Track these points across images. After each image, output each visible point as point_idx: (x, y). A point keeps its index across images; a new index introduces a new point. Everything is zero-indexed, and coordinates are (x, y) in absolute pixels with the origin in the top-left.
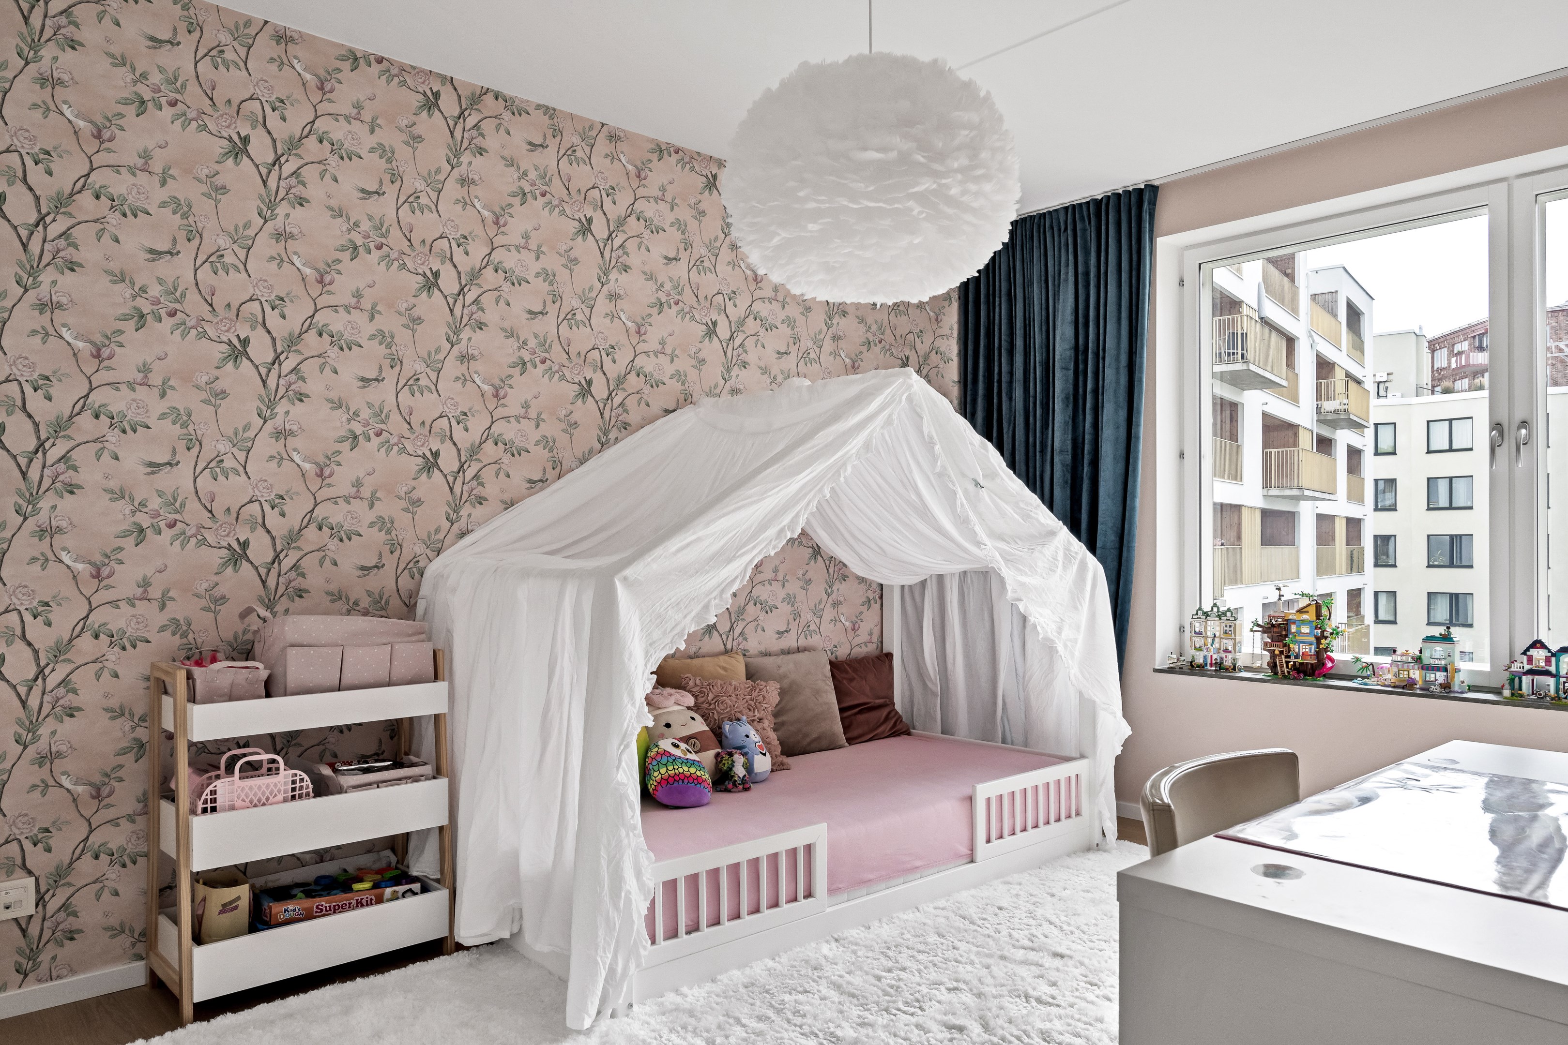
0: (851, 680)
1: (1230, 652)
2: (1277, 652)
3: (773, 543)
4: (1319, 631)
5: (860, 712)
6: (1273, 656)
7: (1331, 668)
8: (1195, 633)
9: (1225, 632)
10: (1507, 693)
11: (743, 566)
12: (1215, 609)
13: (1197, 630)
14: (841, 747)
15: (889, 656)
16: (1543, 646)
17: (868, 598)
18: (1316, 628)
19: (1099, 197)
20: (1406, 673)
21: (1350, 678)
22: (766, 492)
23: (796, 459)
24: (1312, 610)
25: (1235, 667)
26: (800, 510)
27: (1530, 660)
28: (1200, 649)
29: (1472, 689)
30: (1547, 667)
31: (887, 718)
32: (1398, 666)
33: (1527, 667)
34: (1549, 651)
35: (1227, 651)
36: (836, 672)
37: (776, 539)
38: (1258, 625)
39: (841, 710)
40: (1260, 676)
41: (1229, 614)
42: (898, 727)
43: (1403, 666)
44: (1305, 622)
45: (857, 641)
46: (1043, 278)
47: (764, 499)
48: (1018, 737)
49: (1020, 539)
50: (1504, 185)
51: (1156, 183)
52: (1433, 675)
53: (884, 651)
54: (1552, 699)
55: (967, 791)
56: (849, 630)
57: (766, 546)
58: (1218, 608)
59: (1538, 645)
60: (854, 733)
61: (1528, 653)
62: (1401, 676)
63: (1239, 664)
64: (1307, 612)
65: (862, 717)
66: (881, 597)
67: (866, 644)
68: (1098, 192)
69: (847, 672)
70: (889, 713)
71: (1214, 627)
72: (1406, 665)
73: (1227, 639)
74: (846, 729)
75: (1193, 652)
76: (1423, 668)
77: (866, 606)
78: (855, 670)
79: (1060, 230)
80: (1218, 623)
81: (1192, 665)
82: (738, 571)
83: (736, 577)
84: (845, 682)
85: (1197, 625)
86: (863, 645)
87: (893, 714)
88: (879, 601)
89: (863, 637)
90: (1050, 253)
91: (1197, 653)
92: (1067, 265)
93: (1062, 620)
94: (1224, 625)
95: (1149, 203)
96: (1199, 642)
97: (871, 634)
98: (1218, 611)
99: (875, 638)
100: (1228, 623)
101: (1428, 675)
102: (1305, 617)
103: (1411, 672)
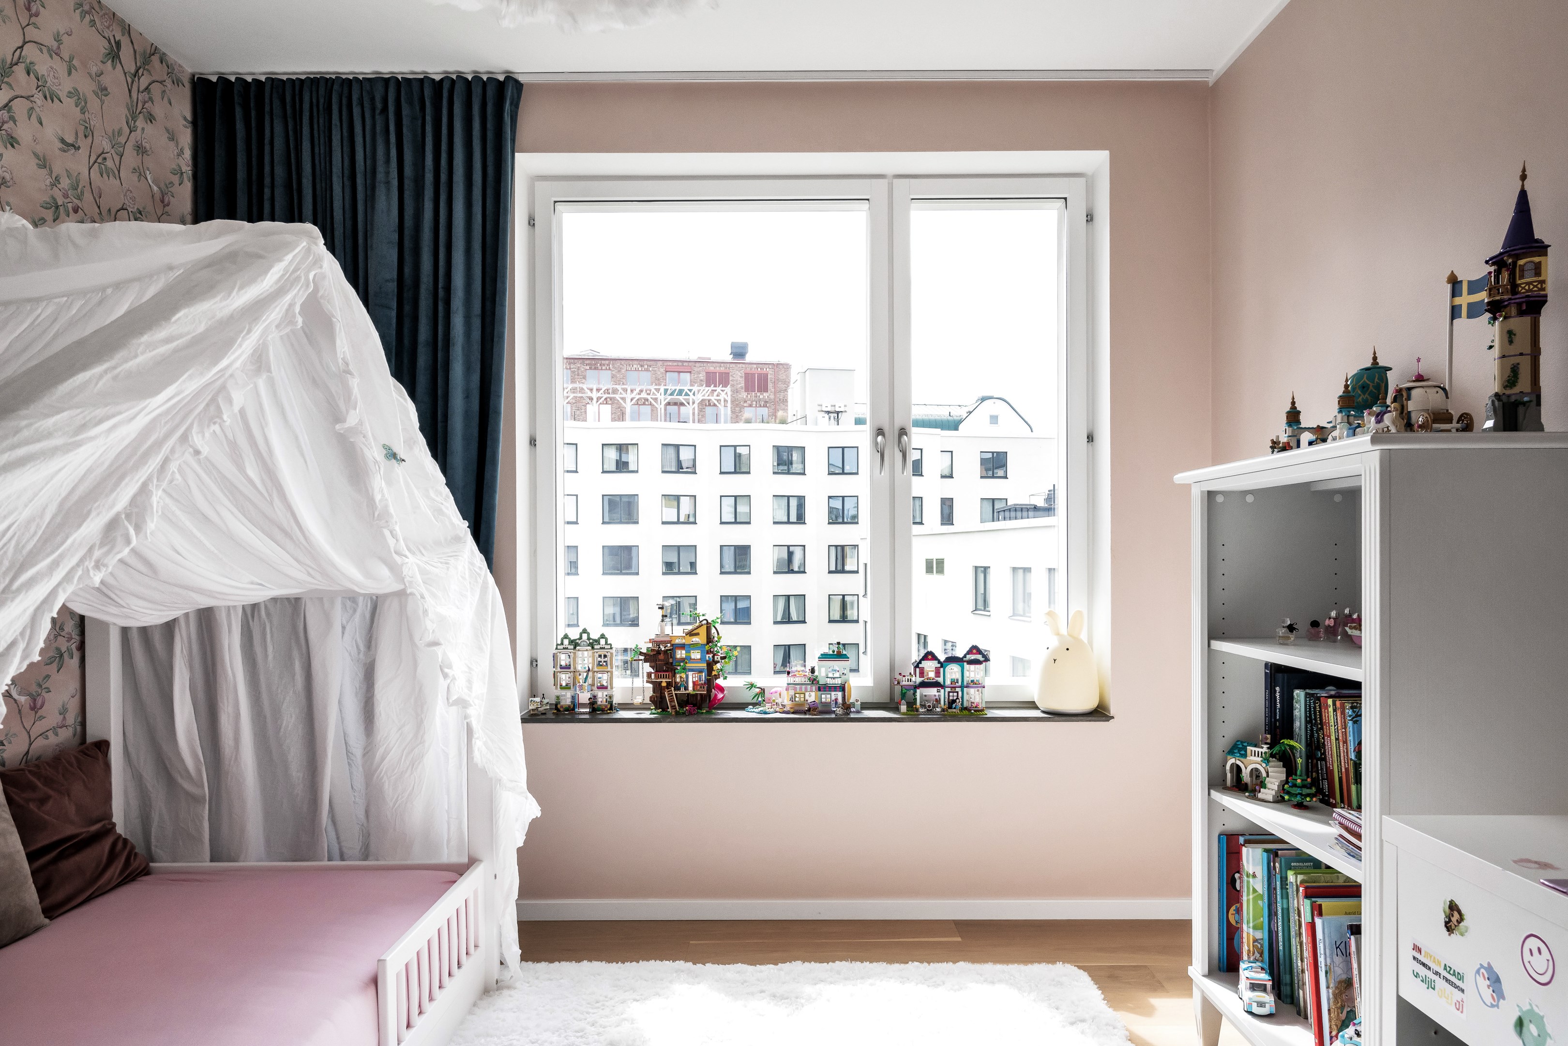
0: (43, 801)
1: (606, 688)
2: (664, 684)
3: (97, 554)
4: (711, 656)
5: (61, 857)
6: (657, 687)
7: (723, 697)
8: (561, 667)
9: (599, 664)
10: (903, 708)
11: (31, 610)
12: (585, 636)
13: (563, 663)
14: (37, 929)
15: (103, 746)
16: (934, 658)
17: (58, 649)
18: (708, 653)
19: (437, 78)
20: (802, 696)
21: (742, 706)
22: (83, 427)
23: (140, 359)
24: (703, 631)
25: (611, 705)
26: (149, 479)
27: (922, 674)
28: (567, 687)
29: (866, 706)
30: (937, 679)
31: (112, 856)
32: (795, 689)
33: (919, 680)
34: (939, 662)
35: (602, 687)
36: (12, 790)
37: (102, 545)
38: (641, 654)
39: (31, 857)
40: (646, 715)
41: (603, 641)
42: (135, 864)
43: (801, 689)
44: (695, 646)
45: (41, 727)
46: (346, 172)
47: (78, 444)
48: (353, 844)
49: (425, 548)
50: (884, 182)
51: (521, 79)
52: (829, 696)
53: (90, 739)
54: (943, 710)
55: (365, 969)
56: (26, 709)
57: (81, 561)
58: (588, 634)
59: (930, 657)
60: (59, 895)
61: (920, 666)
62: (797, 699)
63: (616, 700)
64: (698, 634)
65: (67, 865)
66: (82, 647)
67: (54, 730)
68: (435, 69)
69: (33, 788)
70: (114, 845)
71: (585, 659)
72: (803, 687)
73: (603, 672)
74: (42, 891)
75: (559, 692)
76: (819, 689)
77: (55, 666)
78: (48, 781)
79: (373, 109)
80: (590, 653)
81: (557, 708)
82: (18, 627)
83: (13, 644)
84: (32, 806)
85: (563, 657)
86: (50, 734)
87: (120, 845)
88: (77, 655)
89: (51, 717)
90: (359, 139)
91: (563, 692)
92: (388, 161)
93: (470, 668)
94: (597, 655)
95: (511, 104)
96: (564, 678)
97: (63, 712)
98: (589, 639)
99: (72, 717)
100: (602, 652)
101: (823, 696)
102: (695, 639)
103: (807, 694)
